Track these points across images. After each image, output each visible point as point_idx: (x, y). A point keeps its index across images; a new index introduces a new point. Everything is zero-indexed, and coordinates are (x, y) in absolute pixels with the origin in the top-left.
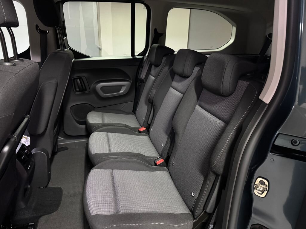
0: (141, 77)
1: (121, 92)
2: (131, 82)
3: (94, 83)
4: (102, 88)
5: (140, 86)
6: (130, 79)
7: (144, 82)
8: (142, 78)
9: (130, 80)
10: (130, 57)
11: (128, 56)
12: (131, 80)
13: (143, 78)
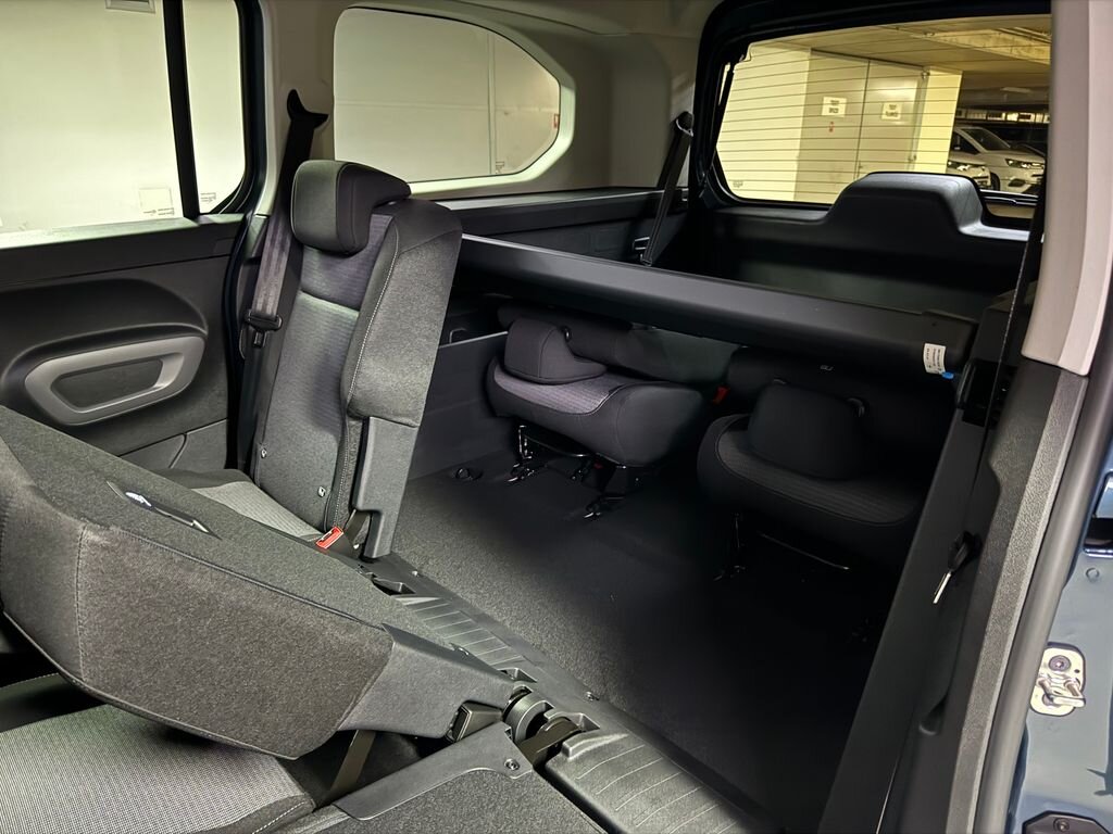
0: (259, 307)
1: (162, 384)
2: (205, 332)
3: (14, 361)
4: (61, 384)
5: (257, 346)
6: (197, 321)
7: (275, 330)
8: (264, 308)
9: (199, 328)
10: (176, 219)
11: (170, 216)
12: (203, 328)
13: (269, 312)
